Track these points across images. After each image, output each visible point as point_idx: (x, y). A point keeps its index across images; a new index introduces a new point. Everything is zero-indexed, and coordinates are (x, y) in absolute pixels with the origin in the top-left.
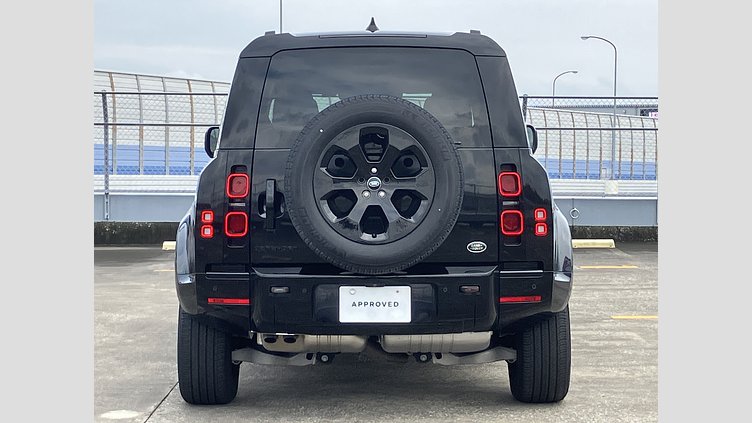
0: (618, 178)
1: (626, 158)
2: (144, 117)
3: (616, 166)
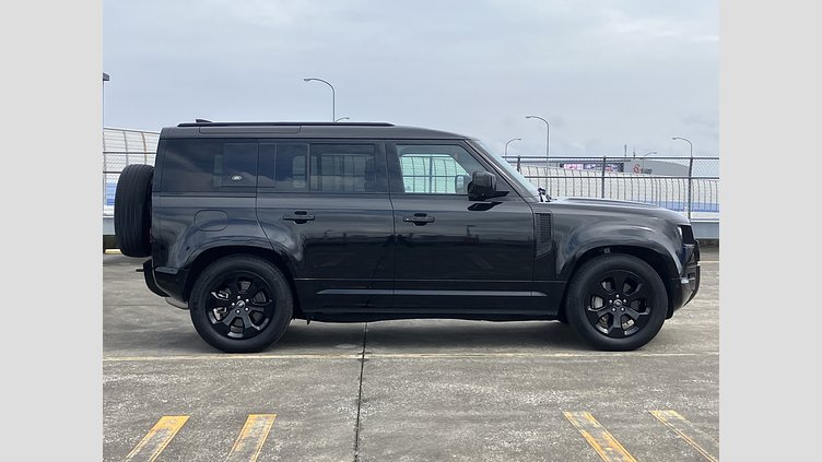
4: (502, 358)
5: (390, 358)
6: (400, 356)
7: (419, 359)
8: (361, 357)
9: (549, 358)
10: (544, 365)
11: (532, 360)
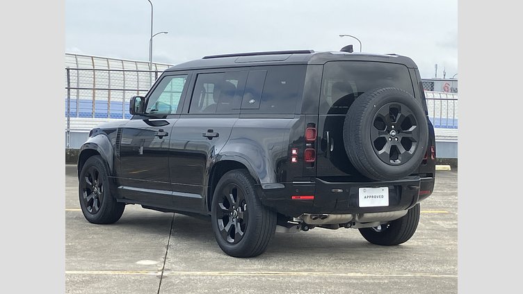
2: (126, 85)
4: (296, 277)
5: (189, 275)
6: (198, 273)
7: (216, 277)
8: (160, 273)
9: (341, 278)
10: (336, 284)
11: (325, 279)
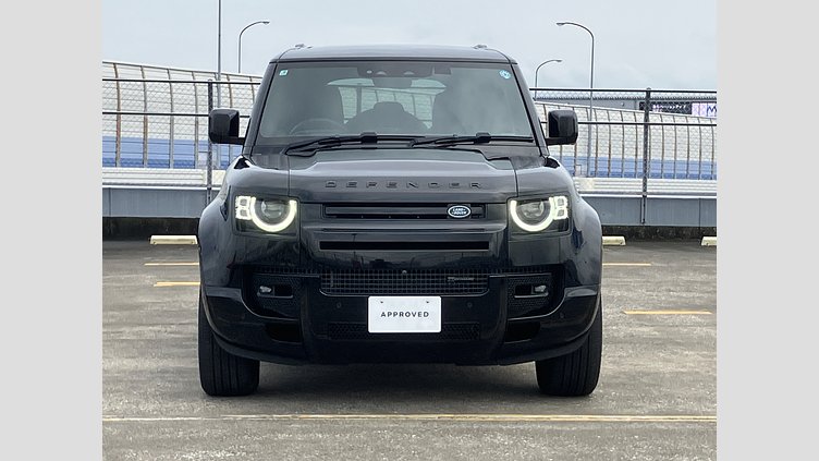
0: (594, 174)
1: (603, 154)
3: (592, 163)
